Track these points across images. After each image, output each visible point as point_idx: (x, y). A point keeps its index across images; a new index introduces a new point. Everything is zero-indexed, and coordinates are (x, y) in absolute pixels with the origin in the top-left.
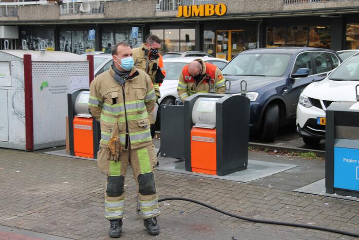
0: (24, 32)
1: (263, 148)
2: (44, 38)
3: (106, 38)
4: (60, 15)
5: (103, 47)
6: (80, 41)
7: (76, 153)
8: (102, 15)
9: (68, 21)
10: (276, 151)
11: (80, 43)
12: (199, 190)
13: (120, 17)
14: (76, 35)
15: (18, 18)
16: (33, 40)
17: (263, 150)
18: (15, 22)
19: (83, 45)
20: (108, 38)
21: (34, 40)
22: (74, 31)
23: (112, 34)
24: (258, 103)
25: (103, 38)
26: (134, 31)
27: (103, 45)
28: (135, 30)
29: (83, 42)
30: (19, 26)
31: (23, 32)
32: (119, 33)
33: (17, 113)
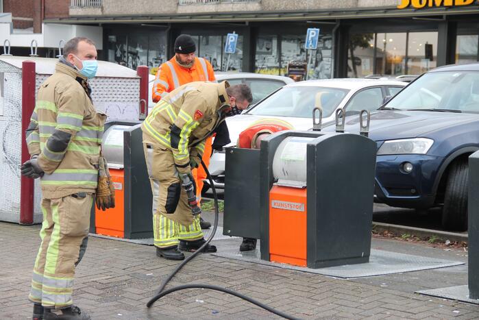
0: (113, 38)
1: (427, 236)
2: (148, 48)
3: (264, 50)
4: (178, 4)
5: (257, 68)
6: (214, 56)
7: (97, 229)
8: (257, 4)
9: (192, 16)
10: (448, 242)
11: (215, 60)
12: (263, 285)
13: (291, 8)
14: (207, 43)
15: (102, 11)
16: (129, 52)
17: (427, 239)
18: (96, 18)
19: (219, 64)
20: (268, 49)
21: (131, 53)
22: (204, 35)
23: (275, 42)
24: (431, 158)
25: (258, 49)
26: (311, 36)
27: (257, 64)
28: (313, 33)
29: (220, 56)
30: (104, 25)
31: (110, 37)
32: (289, 40)
33: (8, 161)
